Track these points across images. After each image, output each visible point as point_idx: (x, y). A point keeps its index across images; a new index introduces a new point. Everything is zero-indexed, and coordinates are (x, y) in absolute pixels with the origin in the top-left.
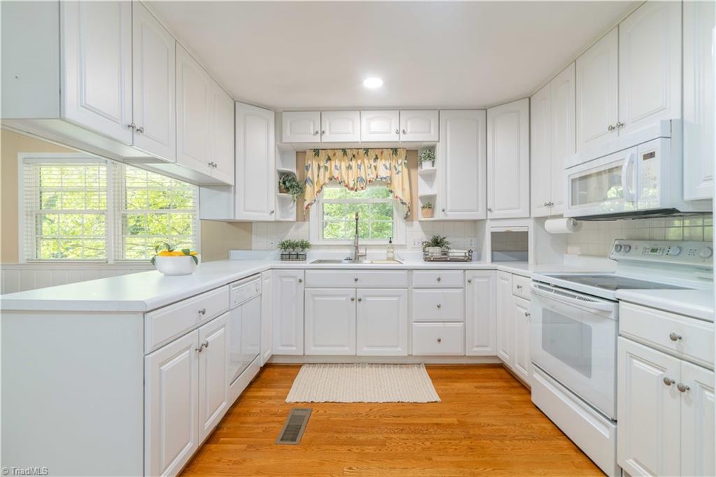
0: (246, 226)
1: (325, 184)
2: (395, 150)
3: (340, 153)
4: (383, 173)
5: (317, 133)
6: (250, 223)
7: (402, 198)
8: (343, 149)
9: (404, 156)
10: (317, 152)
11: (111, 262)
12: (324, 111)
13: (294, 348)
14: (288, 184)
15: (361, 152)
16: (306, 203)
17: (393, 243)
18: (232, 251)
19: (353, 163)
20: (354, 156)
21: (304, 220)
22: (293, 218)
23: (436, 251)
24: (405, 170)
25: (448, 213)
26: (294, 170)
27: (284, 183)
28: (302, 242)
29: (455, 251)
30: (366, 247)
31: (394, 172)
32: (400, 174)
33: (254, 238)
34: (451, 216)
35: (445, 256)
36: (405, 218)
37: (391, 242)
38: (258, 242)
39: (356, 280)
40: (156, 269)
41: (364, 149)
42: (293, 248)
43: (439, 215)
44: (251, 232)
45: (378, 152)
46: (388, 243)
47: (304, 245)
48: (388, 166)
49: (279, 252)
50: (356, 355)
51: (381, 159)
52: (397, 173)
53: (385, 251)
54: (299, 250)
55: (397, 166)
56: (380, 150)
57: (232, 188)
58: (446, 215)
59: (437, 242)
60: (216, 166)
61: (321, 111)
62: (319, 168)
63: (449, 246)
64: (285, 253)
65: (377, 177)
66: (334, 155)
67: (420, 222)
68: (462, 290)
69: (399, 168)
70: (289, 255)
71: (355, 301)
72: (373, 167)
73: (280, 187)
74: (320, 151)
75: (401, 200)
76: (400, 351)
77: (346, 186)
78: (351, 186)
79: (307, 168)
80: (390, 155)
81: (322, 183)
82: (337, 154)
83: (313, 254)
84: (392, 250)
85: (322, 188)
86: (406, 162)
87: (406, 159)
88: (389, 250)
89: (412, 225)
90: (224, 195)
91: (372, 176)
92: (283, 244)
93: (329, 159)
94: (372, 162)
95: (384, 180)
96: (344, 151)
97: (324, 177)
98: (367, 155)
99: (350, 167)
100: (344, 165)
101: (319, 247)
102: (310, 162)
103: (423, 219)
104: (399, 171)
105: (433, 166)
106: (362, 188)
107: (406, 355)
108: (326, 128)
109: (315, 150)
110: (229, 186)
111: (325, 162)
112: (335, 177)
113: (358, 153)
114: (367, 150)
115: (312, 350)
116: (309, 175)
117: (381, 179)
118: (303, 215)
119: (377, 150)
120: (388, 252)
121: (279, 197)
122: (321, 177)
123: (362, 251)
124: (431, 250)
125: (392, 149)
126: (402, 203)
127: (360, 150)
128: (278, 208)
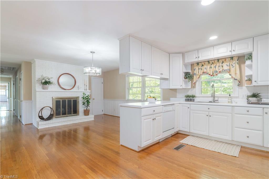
0: (175, 90)
1: (201, 75)
2: (232, 58)
3: (207, 63)
4: (226, 68)
5: (196, 58)
6: (176, 89)
7: (234, 77)
8: (208, 61)
9: (236, 60)
10: (198, 64)
11: (142, 100)
12: (199, 49)
13: (186, 129)
14: (187, 76)
15: (216, 61)
16: (194, 82)
17: (231, 96)
18: (171, 98)
19: (212, 66)
20: (213, 63)
21: (194, 88)
22: (190, 87)
23: (254, 100)
24: (237, 66)
25: (259, 82)
26: (190, 71)
27: (186, 76)
28: (192, 95)
29: (264, 99)
30: (218, 97)
31: (231, 67)
32: (234, 67)
33: (177, 94)
34: (260, 83)
35: (258, 102)
36: (238, 85)
37: (230, 95)
38: (179, 95)
39: (209, 109)
40: (147, 101)
41: (217, 60)
42: (190, 97)
43: (254, 84)
44: (176, 92)
45: (223, 60)
46: (229, 96)
47: (193, 97)
48: (228, 65)
49: (185, 98)
50: (209, 136)
51: (225, 63)
52: (233, 67)
53: (227, 99)
54: (191, 98)
55: (233, 64)
56: (225, 59)
57: (169, 79)
58: (258, 83)
59: (254, 96)
60: (163, 74)
61: (198, 50)
62: (199, 69)
63: (261, 97)
64: (186, 99)
65: (223, 70)
66: (205, 64)
67: (246, 86)
68: (262, 117)
69: (234, 65)
70: (188, 99)
71: (208, 116)
72: (221, 66)
73: (185, 77)
74: (199, 63)
75: (234, 78)
76: (228, 137)
77: (210, 75)
78: (211, 74)
79: (194, 70)
80: (229, 60)
81: (200, 74)
82: (206, 64)
83: (196, 100)
84: (230, 99)
85: (200, 76)
86: (237, 62)
87: (238, 61)
88: (229, 98)
89: (242, 88)
90: (167, 81)
91: (221, 70)
92: (186, 96)
93: (203, 65)
94: (221, 64)
95: (226, 71)
96: (209, 62)
97: (201, 72)
98: (219, 62)
99: (211, 67)
100: (208, 67)
101: (199, 97)
102: (195, 68)
103: (247, 86)
104: (234, 66)
105: (252, 62)
106: (217, 75)
107: (231, 140)
108: (200, 55)
109: (197, 63)
110: (168, 79)
111: (201, 67)
112: (205, 72)
113: (214, 62)
114: (218, 60)
115: (192, 131)
116: (195, 72)
117: (225, 70)
118: (194, 86)
119: (223, 59)
120: (228, 99)
121: (184, 80)
122: (200, 72)
123: (216, 99)
124: (250, 99)
125: (230, 58)
126: (235, 79)
127: (215, 61)
128: (184, 84)
